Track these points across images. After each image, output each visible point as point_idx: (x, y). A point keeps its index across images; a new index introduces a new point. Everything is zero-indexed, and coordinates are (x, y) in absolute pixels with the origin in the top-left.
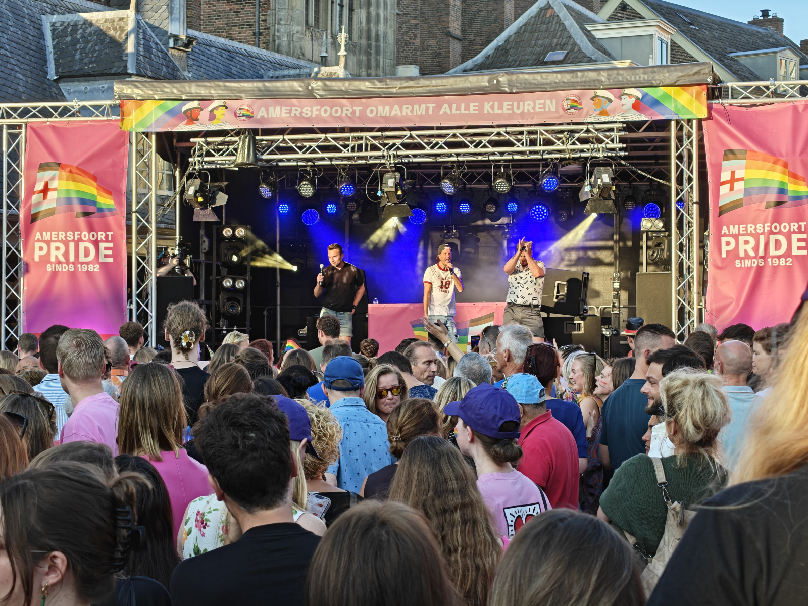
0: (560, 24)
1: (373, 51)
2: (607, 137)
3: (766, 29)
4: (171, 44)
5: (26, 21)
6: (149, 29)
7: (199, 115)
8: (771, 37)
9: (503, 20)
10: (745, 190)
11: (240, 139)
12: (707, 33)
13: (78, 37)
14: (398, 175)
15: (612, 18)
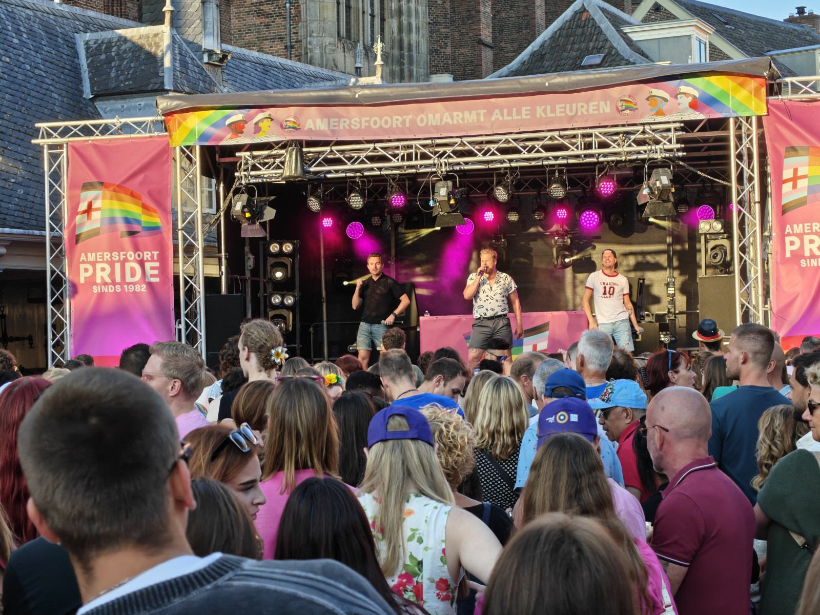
0: (596, 28)
1: (406, 61)
2: (664, 138)
3: (803, 27)
4: (206, 59)
5: (60, 40)
6: (184, 44)
7: (244, 128)
8: (808, 34)
9: (534, 26)
10: (809, 187)
11: (286, 152)
12: (743, 32)
13: (113, 54)
14: (450, 183)
15: (646, 20)
